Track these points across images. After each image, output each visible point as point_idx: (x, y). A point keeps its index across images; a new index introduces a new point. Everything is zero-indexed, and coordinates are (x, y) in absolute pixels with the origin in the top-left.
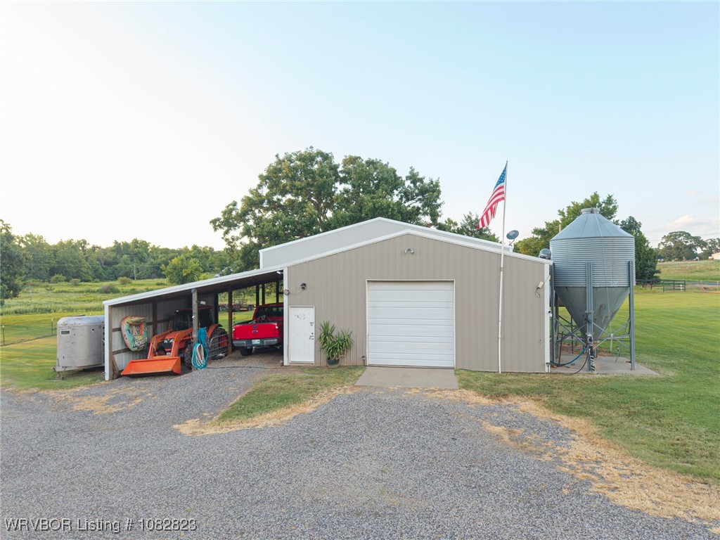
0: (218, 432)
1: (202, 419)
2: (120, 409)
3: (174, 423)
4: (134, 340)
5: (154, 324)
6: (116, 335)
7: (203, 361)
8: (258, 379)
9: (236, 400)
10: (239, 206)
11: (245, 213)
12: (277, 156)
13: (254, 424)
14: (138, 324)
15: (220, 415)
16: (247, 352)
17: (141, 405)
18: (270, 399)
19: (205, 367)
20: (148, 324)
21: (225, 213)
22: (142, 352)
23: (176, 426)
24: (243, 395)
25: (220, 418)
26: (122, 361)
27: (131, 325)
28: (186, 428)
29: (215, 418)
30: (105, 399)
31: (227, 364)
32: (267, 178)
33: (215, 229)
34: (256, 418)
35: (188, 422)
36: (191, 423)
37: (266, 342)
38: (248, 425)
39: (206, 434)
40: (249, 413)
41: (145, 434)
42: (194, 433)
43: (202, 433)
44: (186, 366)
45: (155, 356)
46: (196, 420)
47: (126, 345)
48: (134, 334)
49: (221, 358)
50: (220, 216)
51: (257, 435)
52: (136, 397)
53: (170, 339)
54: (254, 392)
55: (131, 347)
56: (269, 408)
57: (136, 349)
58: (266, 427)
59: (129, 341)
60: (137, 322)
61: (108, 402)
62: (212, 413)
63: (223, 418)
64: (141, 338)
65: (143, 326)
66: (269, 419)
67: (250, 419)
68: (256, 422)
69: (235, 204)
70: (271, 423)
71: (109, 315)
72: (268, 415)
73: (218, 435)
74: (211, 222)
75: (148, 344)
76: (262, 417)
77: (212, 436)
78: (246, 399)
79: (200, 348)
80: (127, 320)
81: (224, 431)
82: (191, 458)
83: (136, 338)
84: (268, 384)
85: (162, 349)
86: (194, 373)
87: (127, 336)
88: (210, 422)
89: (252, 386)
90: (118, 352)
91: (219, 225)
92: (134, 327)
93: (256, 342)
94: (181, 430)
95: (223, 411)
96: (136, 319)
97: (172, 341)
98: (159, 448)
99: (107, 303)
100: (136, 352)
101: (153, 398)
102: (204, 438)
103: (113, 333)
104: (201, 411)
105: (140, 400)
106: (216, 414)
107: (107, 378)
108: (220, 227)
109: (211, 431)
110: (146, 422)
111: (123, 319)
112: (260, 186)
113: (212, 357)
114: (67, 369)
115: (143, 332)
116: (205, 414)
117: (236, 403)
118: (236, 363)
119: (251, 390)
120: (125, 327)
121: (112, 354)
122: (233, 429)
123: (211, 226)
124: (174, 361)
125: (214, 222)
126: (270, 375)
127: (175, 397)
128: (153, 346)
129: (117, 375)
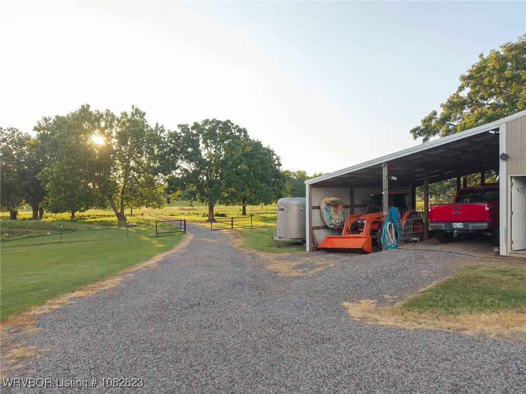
0: (399, 325)
1: (380, 302)
2: (301, 274)
3: (346, 300)
4: (331, 218)
5: (352, 207)
6: (316, 212)
7: (393, 241)
8: (463, 266)
9: (430, 286)
12: (481, 56)
13: (459, 326)
14: (335, 205)
15: (405, 301)
16: (447, 238)
17: (320, 274)
18: (484, 293)
19: (396, 247)
20: (345, 207)
21: (424, 121)
22: (339, 231)
23: (346, 304)
24: (441, 281)
25: (405, 305)
26: (321, 235)
27: (328, 205)
28: (356, 310)
29: (399, 304)
30: (294, 264)
31: (421, 247)
32: (470, 77)
33: (415, 138)
34: (461, 317)
35: (361, 301)
36: (366, 304)
37: (472, 226)
38: (449, 324)
39: (382, 323)
40: (451, 308)
41: (308, 305)
42: (364, 318)
43: (376, 320)
44: (376, 245)
45: (349, 234)
46: (373, 301)
47: (324, 223)
48: (331, 213)
49: (415, 242)
50: (420, 124)
51: (467, 347)
52: (319, 266)
53: (363, 220)
54: (456, 279)
55: (328, 224)
56: (482, 306)
57: (333, 226)
58: (483, 335)
59: (326, 218)
60: (334, 202)
61: (295, 267)
62: (395, 297)
63: (411, 305)
64: (337, 217)
65: (340, 207)
66: (486, 323)
67: (451, 316)
68: (463, 324)
69: (435, 113)
70: (492, 331)
71: (309, 193)
72: (483, 316)
73: (397, 330)
74: (411, 132)
75: (343, 223)
76: (471, 317)
77: (389, 330)
78: (446, 287)
79: (390, 226)
80: (325, 200)
81: (410, 325)
82: (344, 360)
83: (333, 217)
84: (478, 272)
85: (356, 228)
86: (384, 252)
87: (324, 214)
88: (389, 308)
89: (454, 273)
90: (318, 228)
91: (418, 133)
92: (332, 207)
93: (459, 225)
94: (349, 311)
95: (411, 296)
96: (333, 199)
97: (364, 222)
98: (310, 329)
99: (308, 182)
100: (332, 229)
101: (333, 269)
102: (375, 329)
103: (313, 211)
104: (381, 292)
105: (321, 269)
106: (400, 299)
107: (308, 249)
108: (420, 135)
109: (388, 321)
110: (317, 291)
111: (322, 199)
112: (461, 88)
113: (404, 239)
114: (282, 239)
115: (340, 213)
116: (386, 296)
117: (430, 290)
118: (432, 248)
119: (452, 277)
120: (323, 206)
121: (312, 229)
122: (422, 326)
123: (412, 135)
124: (365, 239)
125: (414, 131)
126: (481, 264)
127: (356, 272)
128: (347, 225)
129: (317, 248)
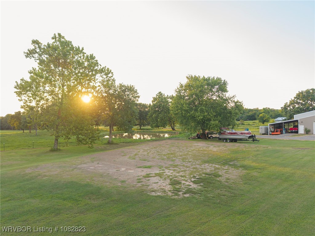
5: (274, 128)
10: (288, 104)
11: (290, 105)
16: (292, 132)
21: (284, 105)
22: (274, 132)
26: (270, 132)
37: (295, 131)
47: (271, 130)
64: (273, 130)
69: (287, 103)
71: (269, 126)
97: (278, 130)
99: (269, 124)
120: (271, 128)
124: (280, 133)
128: (276, 131)
129: (270, 135)
